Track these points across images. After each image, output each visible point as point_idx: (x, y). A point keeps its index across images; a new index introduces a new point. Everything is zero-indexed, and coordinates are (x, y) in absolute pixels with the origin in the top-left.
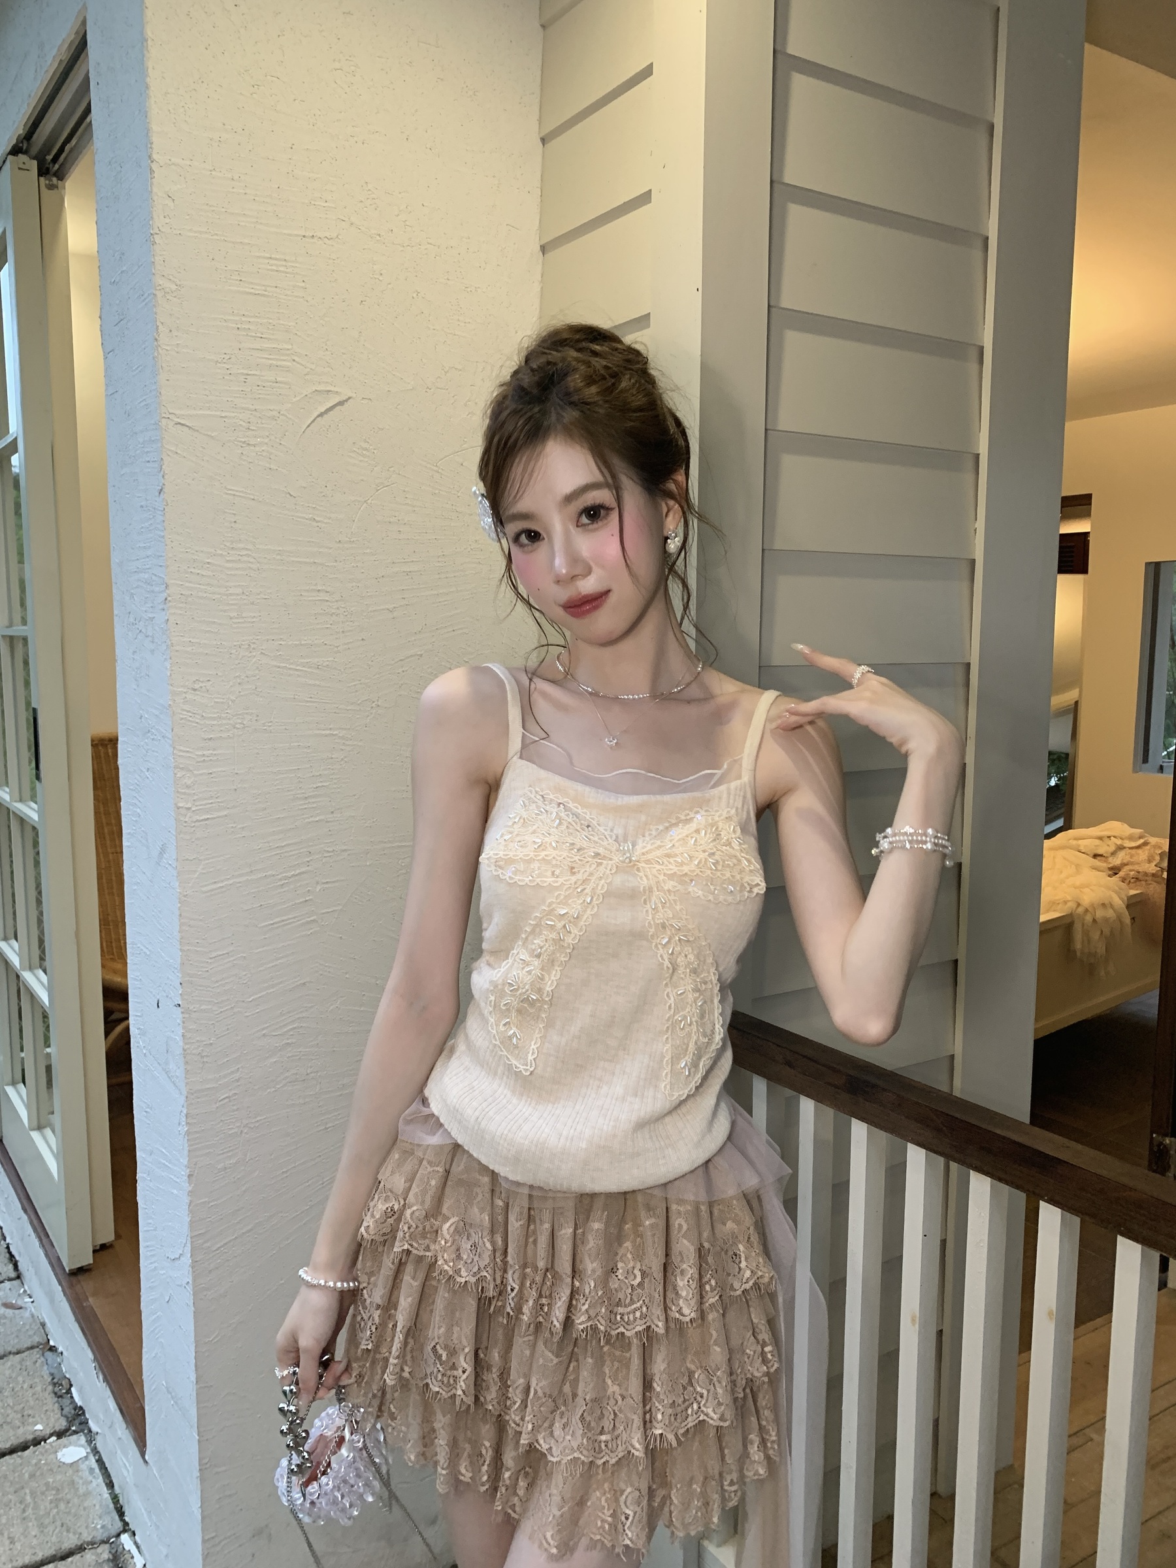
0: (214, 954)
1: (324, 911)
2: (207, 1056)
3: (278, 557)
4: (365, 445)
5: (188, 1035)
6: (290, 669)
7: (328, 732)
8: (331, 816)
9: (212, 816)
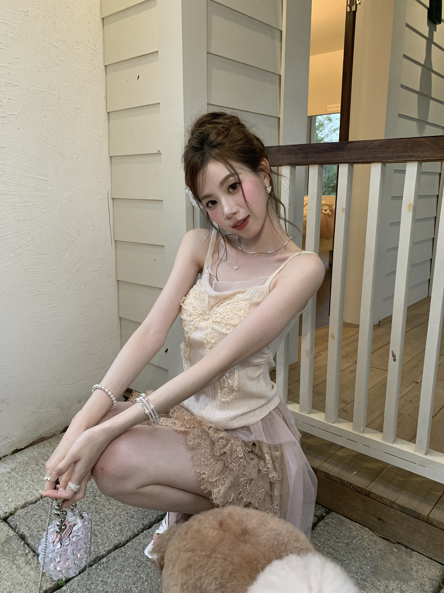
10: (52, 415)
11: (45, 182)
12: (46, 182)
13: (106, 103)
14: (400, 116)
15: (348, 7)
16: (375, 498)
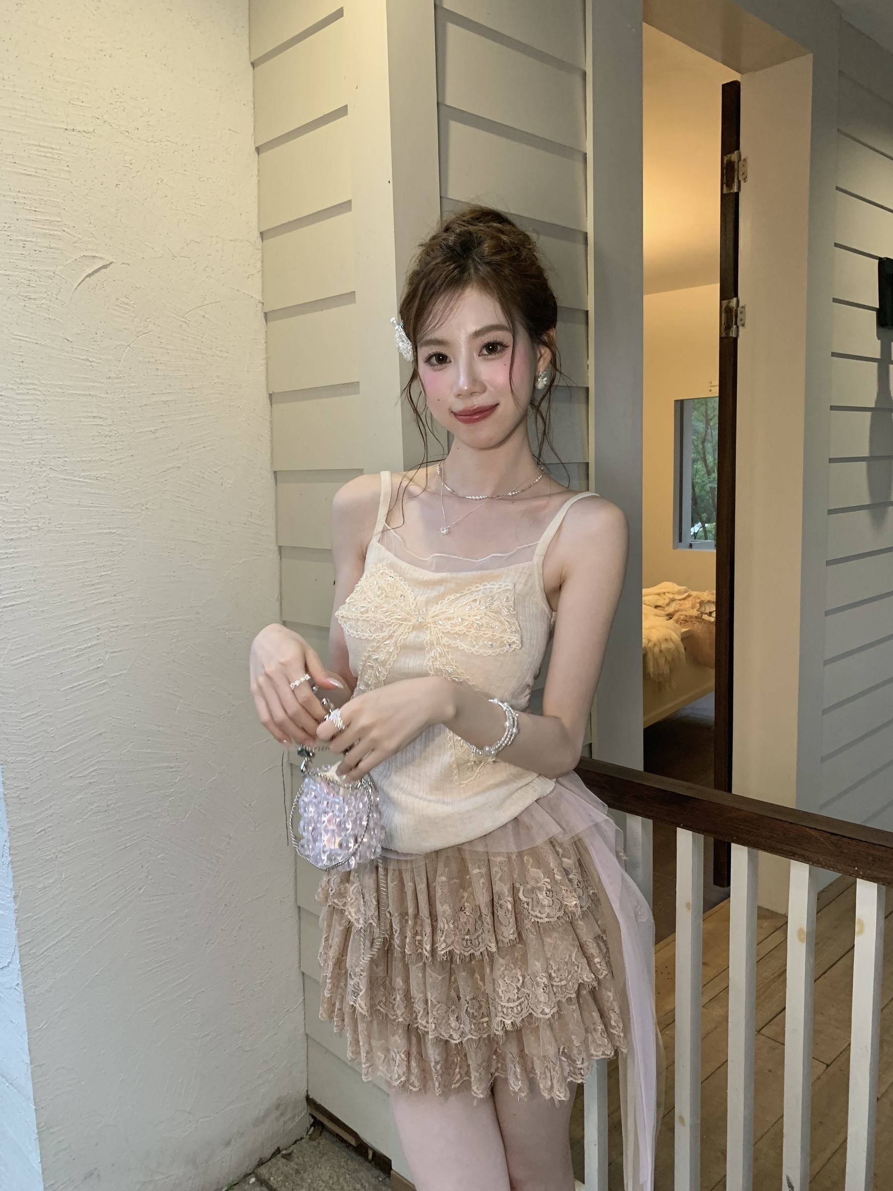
0: (25, 715)
1: (112, 675)
2: (24, 798)
3: (61, 390)
4: (125, 300)
5: (8, 782)
6: (74, 480)
7: (107, 531)
8: (115, 598)
9: (16, 603)
11: (171, 770)
12: (174, 770)
13: (281, 605)
15: (723, 329)
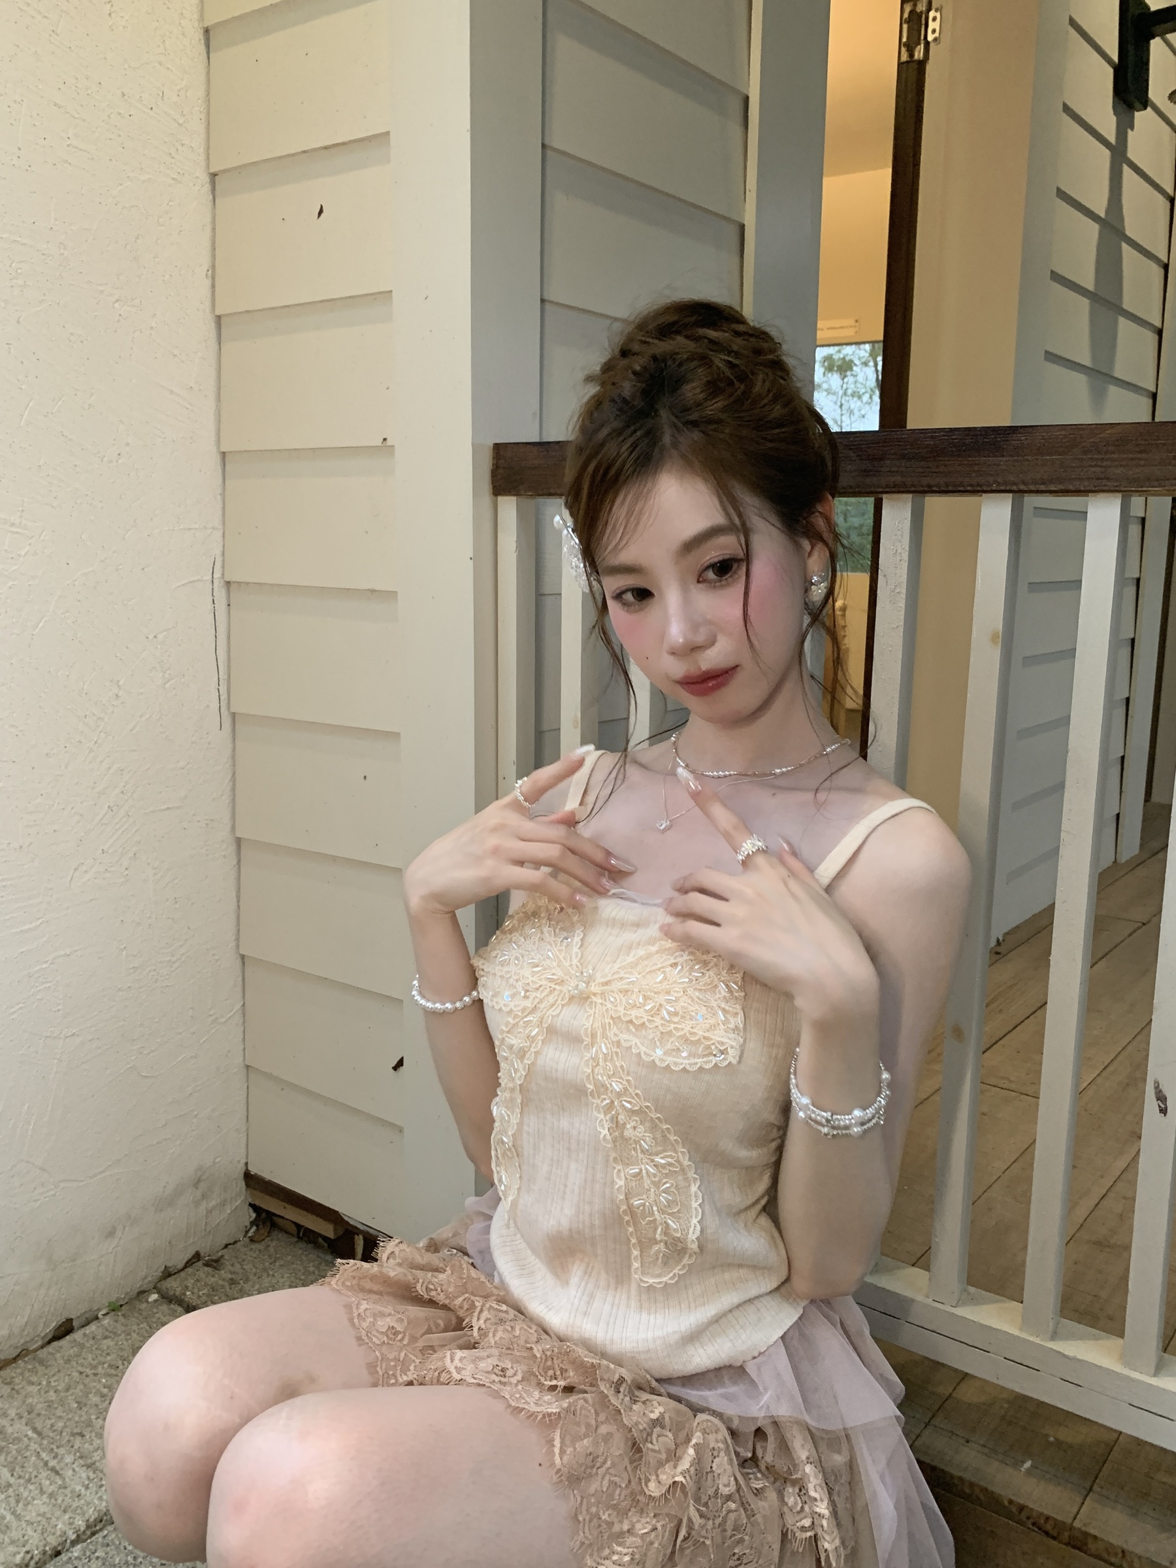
10: (17, 1288)
11: (13, 529)
12: (16, 530)
13: (213, 286)
14: (1051, 357)
15: (903, 49)
16: (1105, 1555)
